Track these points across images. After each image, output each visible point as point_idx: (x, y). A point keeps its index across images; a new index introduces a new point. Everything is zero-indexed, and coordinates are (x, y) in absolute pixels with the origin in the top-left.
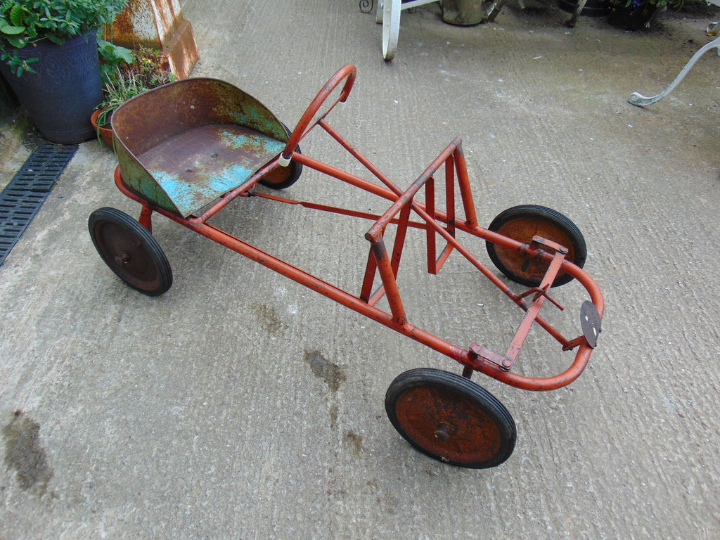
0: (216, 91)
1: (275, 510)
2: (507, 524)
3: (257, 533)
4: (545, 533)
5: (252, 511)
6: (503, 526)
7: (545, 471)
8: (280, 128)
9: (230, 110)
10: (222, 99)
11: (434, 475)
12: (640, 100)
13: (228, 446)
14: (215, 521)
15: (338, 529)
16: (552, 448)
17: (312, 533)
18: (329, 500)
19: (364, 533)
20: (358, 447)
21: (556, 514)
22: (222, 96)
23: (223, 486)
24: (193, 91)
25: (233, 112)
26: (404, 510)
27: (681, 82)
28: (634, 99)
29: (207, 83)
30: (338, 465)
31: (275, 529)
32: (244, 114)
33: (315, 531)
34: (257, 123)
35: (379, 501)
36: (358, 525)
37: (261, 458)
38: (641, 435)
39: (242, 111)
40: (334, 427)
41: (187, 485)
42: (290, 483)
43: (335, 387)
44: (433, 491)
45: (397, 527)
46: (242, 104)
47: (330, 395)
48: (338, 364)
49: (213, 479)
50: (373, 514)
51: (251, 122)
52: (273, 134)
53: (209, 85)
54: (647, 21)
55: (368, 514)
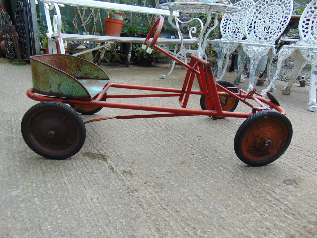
0: (66, 61)
1: (105, 208)
2: (210, 175)
3: (100, 220)
4: (225, 172)
5: (92, 213)
6: (209, 176)
7: (210, 157)
8: (103, 73)
9: (73, 70)
10: (69, 65)
11: (171, 172)
12: (163, 77)
13: (60, 195)
14: (71, 225)
15: (143, 202)
16: (207, 151)
17: (131, 208)
18: (130, 195)
19: (156, 199)
20: (131, 174)
21: (224, 166)
22: (69, 63)
23: (67, 210)
24: (54, 61)
25: (74, 71)
26: (167, 186)
27: (173, 71)
28: (161, 77)
29: (61, 57)
30: (126, 182)
31: (110, 215)
32: (81, 71)
33: (132, 207)
34: (89, 74)
35: (154, 187)
36: (151, 197)
37: (83, 193)
38: (230, 140)
39: (80, 70)
40: (114, 172)
41: (42, 219)
42: (106, 196)
43: (106, 160)
44: (174, 176)
45: (169, 192)
46: (80, 66)
47: (104, 163)
48: (101, 153)
49: (58, 210)
50: (155, 192)
51: (85, 75)
52: (99, 77)
53: (62, 58)
54: (152, 63)
55: (153, 192)
